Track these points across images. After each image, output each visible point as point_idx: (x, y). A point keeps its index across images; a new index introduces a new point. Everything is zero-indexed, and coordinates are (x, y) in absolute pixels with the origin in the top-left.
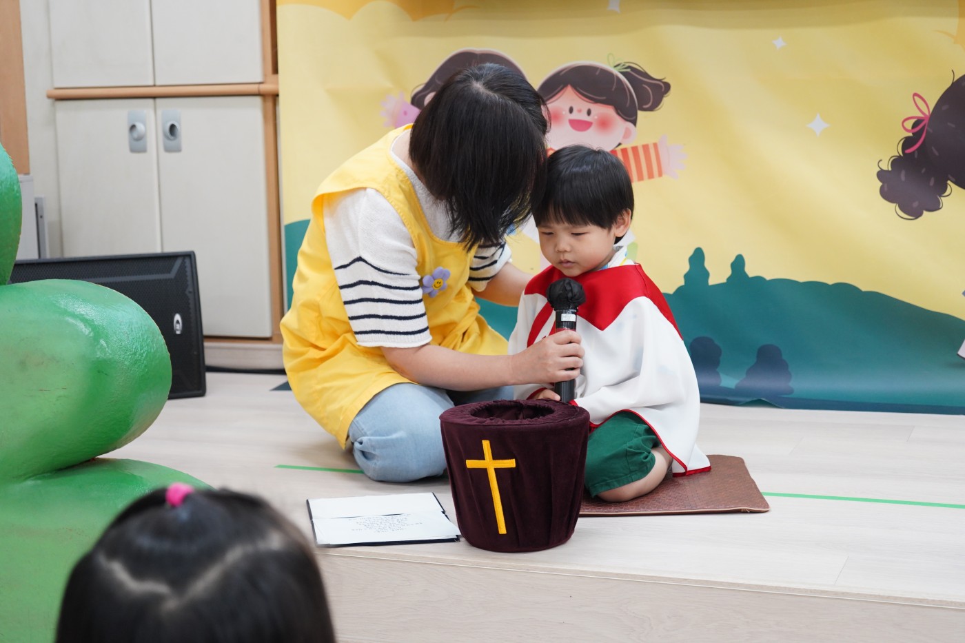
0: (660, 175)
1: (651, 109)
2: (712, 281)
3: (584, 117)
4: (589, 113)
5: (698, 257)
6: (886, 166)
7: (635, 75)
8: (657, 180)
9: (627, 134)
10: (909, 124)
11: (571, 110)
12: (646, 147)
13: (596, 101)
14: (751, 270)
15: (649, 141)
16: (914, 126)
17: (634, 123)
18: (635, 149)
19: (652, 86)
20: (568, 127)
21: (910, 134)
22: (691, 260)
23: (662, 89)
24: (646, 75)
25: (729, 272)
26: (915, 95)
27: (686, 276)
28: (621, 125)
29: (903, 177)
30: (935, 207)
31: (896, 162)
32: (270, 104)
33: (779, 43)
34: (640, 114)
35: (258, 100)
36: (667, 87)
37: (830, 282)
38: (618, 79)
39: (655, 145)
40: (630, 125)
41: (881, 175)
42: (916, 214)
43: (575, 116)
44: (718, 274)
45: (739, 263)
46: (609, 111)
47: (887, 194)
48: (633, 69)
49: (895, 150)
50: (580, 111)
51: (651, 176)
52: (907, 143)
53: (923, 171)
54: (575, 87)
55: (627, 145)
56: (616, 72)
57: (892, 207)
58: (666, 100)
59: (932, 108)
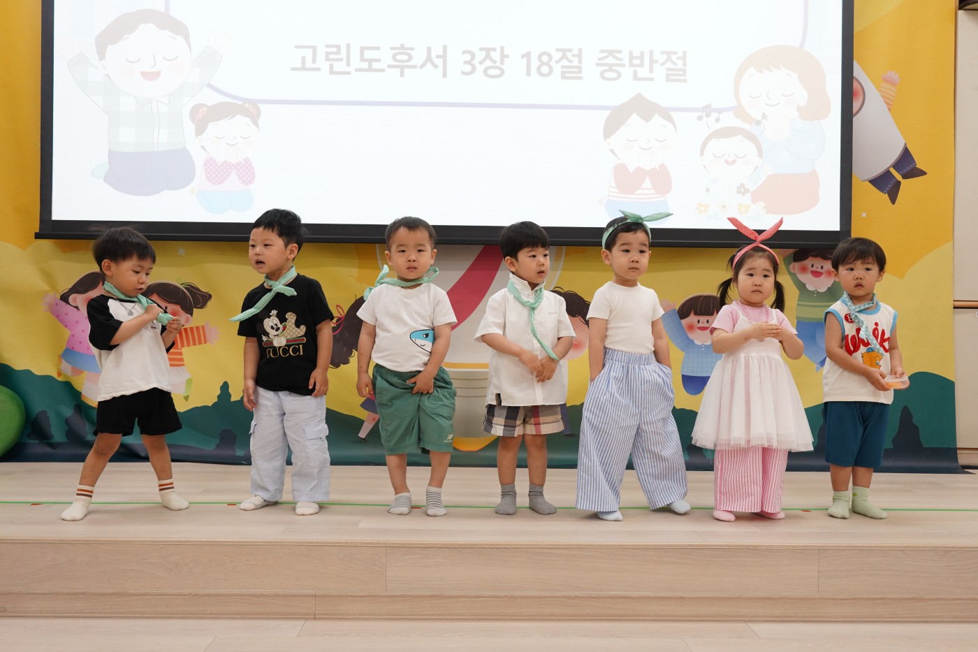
0: (205, 342)
1: (201, 308)
2: (233, 399)
4: (166, 308)
5: (225, 387)
7: (192, 289)
8: (203, 345)
9: (187, 320)
10: (335, 320)
12: (198, 328)
13: (170, 302)
15: (200, 324)
16: (337, 322)
17: (192, 315)
18: (192, 329)
19: (200, 295)
21: (335, 325)
22: (221, 388)
23: (207, 297)
24: (198, 290)
26: (338, 306)
27: (218, 397)
28: (184, 315)
30: (346, 362)
34: (195, 310)
36: (210, 296)
38: (183, 291)
39: (203, 327)
40: (189, 316)
42: (337, 365)
44: (236, 395)
46: (178, 308)
48: (191, 286)
51: (200, 343)
52: (333, 330)
53: (341, 344)
54: (158, 294)
55: (187, 326)
56: (181, 287)
58: (209, 303)
59: (345, 312)
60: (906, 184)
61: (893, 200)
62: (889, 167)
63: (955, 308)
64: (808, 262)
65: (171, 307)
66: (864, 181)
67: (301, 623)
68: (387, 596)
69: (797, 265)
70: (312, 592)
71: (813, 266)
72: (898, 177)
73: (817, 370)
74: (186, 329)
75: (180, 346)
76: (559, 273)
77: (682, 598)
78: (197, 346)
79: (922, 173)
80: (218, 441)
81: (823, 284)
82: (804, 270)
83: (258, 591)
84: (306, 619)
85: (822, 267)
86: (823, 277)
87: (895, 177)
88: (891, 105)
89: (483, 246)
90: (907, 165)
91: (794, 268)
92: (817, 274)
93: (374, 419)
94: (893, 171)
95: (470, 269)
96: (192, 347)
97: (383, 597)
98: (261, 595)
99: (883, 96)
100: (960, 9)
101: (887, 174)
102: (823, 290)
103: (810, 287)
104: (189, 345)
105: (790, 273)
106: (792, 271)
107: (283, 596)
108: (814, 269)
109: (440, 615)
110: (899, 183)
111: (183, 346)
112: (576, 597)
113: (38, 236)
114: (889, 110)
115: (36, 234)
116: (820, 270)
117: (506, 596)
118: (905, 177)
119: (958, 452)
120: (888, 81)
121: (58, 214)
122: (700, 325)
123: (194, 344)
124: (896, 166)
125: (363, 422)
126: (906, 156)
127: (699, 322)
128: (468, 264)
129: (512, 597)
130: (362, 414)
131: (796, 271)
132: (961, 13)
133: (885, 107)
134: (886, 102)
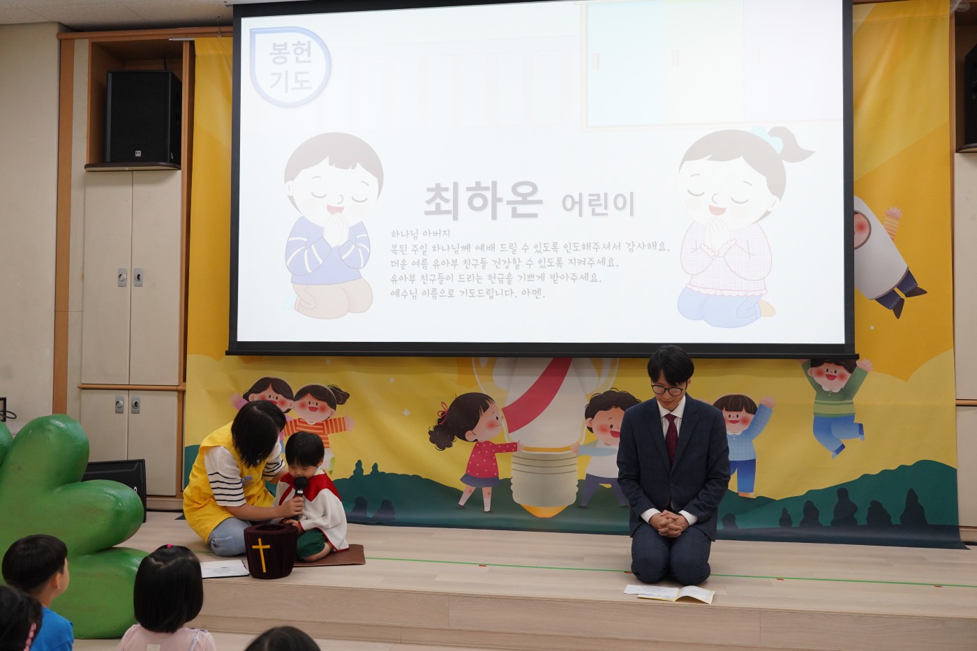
0: (345, 430)
1: (342, 404)
2: (364, 474)
3: (315, 406)
4: (317, 404)
5: (359, 464)
6: (432, 429)
7: (336, 390)
8: (344, 432)
9: (332, 413)
10: (440, 414)
11: (310, 403)
12: (339, 419)
13: (320, 400)
14: (380, 469)
15: (341, 416)
17: (335, 409)
18: (335, 420)
19: (341, 394)
20: (308, 409)
22: (356, 465)
23: (346, 396)
24: (340, 390)
25: (371, 470)
27: (354, 472)
28: (330, 409)
29: (438, 433)
30: (450, 446)
31: (435, 428)
32: (181, 395)
33: (392, 380)
34: (337, 406)
35: (176, 393)
36: (348, 395)
37: (411, 474)
38: (329, 391)
39: (343, 418)
40: (333, 410)
41: (430, 433)
42: (443, 448)
43: (311, 405)
44: (367, 471)
45: (375, 466)
46: (325, 404)
47: (432, 440)
48: (335, 388)
49: (436, 424)
50: (313, 403)
51: (341, 431)
52: (439, 421)
54: (311, 394)
55: (332, 418)
56: (328, 388)
57: (434, 446)
58: (348, 400)
59: (449, 406)
60: (909, 302)
61: (898, 316)
62: (894, 287)
63: (957, 405)
64: (824, 367)
65: (321, 403)
66: (873, 299)
67: (391, 645)
68: (449, 630)
69: (814, 370)
70: (400, 624)
71: (827, 370)
72: (902, 295)
73: (833, 457)
74: (331, 420)
75: (326, 433)
76: (614, 379)
77: (657, 642)
78: (339, 433)
79: (923, 292)
80: (354, 505)
81: (836, 386)
82: (820, 374)
83: (364, 622)
84: (395, 643)
85: (836, 372)
86: (836, 380)
87: (899, 296)
88: (894, 236)
89: (552, 359)
90: (909, 285)
91: (811, 373)
92: (831, 377)
93: (470, 491)
94: (897, 290)
95: (544, 375)
96: (335, 434)
97: (446, 630)
98: (366, 625)
99: (886, 229)
100: (957, 152)
101: (892, 293)
102: (837, 390)
103: (825, 388)
104: (333, 432)
105: (808, 376)
106: (810, 375)
107: (380, 626)
108: (828, 373)
109: (485, 645)
110: (902, 300)
111: (328, 433)
112: (581, 637)
113: (228, 353)
114: (893, 239)
115: (227, 352)
116: (834, 374)
117: (531, 634)
118: (907, 295)
119: (960, 529)
120: (890, 215)
121: (242, 336)
122: (731, 419)
123: (337, 431)
124: (901, 286)
125: (462, 492)
126: (908, 277)
127: (730, 416)
128: (542, 371)
129: (535, 635)
130: (462, 486)
131: (813, 375)
132: (957, 156)
133: (889, 237)
134: (889, 234)
